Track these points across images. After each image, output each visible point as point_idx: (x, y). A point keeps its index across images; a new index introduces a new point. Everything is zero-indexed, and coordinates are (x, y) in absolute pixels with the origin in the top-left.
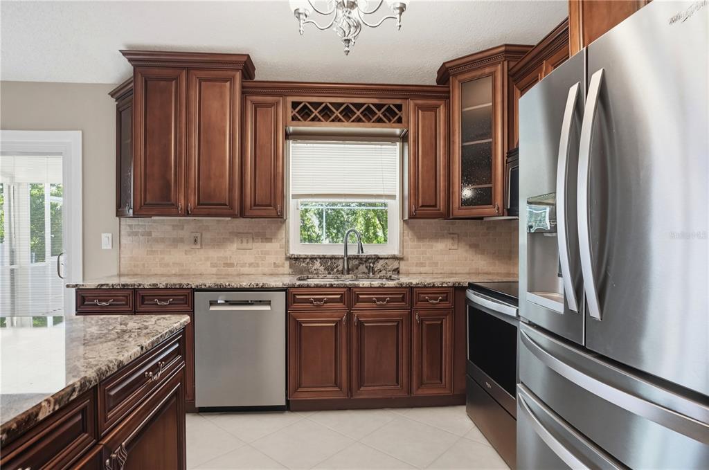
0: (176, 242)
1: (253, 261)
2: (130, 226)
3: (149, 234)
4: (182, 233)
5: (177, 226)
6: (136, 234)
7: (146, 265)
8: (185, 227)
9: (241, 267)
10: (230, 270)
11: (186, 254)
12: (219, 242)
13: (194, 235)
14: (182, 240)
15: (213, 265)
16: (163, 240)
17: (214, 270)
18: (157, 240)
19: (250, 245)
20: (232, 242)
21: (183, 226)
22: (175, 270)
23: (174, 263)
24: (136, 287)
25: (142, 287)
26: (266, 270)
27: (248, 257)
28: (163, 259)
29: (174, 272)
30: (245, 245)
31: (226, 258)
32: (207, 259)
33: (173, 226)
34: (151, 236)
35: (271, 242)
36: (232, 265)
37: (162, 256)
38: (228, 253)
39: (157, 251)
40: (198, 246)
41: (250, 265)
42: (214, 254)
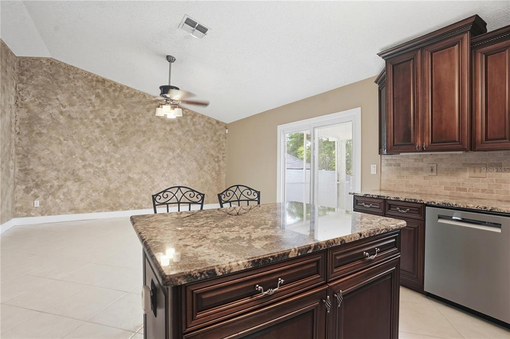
0: (417, 170)
1: (486, 187)
2: (387, 160)
3: (399, 165)
4: (421, 164)
5: (418, 159)
6: (390, 165)
7: (397, 185)
9: (473, 191)
10: (463, 193)
11: (424, 179)
12: (453, 171)
13: (431, 165)
14: (422, 169)
15: (446, 189)
16: (407, 169)
17: (448, 192)
18: (403, 169)
19: (483, 174)
20: (465, 171)
21: (423, 159)
22: (416, 190)
23: (415, 185)
24: (386, 198)
25: (389, 198)
26: (501, 196)
27: (481, 184)
28: (408, 181)
30: (478, 174)
31: (459, 184)
32: (441, 184)
33: (415, 159)
34: (400, 166)
36: (465, 190)
37: (407, 180)
38: (461, 180)
39: (404, 176)
40: (434, 174)
41: (483, 191)
42: (448, 180)
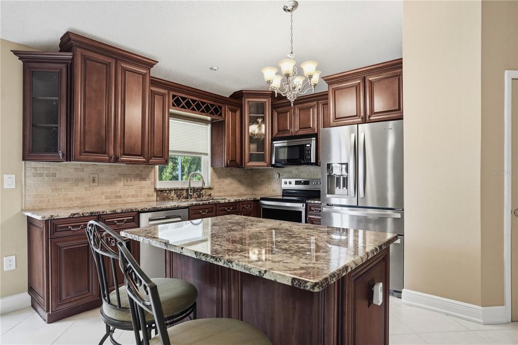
0: (78, 181)
1: (134, 193)
2: (35, 168)
3: (54, 175)
4: (81, 174)
5: (77, 169)
6: (41, 175)
7: (51, 201)
8: (85, 170)
9: (127, 198)
10: (119, 200)
11: (86, 190)
12: (111, 182)
13: (92, 175)
14: (82, 180)
15: (107, 198)
16: (66, 180)
17: (108, 201)
18: (60, 180)
19: (132, 183)
20: (120, 181)
21: (84, 169)
22: (78, 203)
23: (76, 198)
24: (101, 213)
25: (105, 213)
26: (143, 199)
27: (131, 191)
28: (67, 194)
29: (76, 205)
30: (129, 183)
31: (116, 192)
32: (102, 193)
33: (75, 169)
34: (56, 176)
35: (145, 180)
36: (120, 197)
38: (118, 189)
39: (61, 189)
40: (96, 184)
41: (133, 196)
42: (108, 189)
